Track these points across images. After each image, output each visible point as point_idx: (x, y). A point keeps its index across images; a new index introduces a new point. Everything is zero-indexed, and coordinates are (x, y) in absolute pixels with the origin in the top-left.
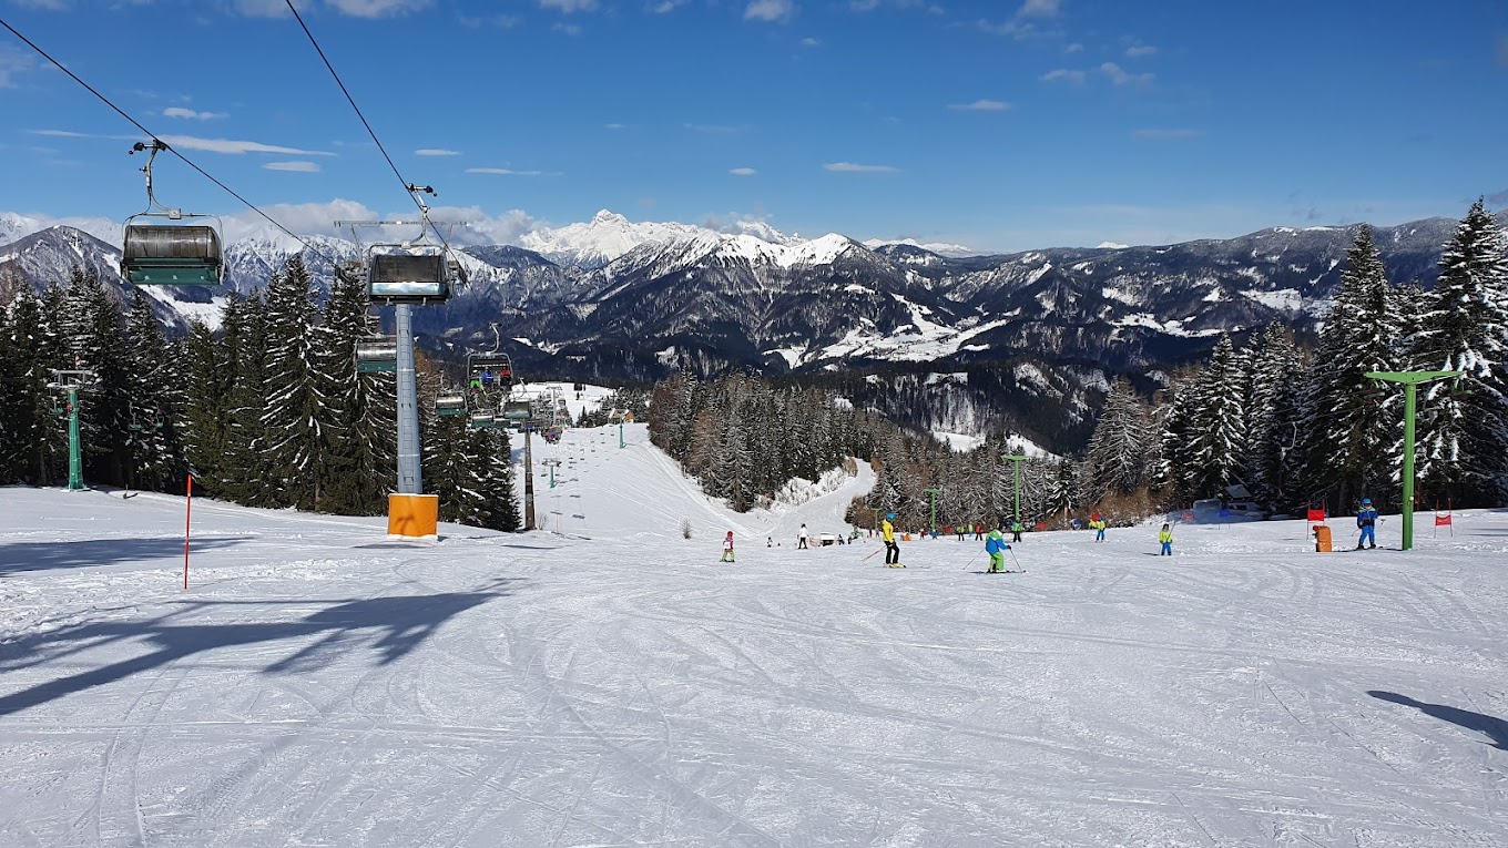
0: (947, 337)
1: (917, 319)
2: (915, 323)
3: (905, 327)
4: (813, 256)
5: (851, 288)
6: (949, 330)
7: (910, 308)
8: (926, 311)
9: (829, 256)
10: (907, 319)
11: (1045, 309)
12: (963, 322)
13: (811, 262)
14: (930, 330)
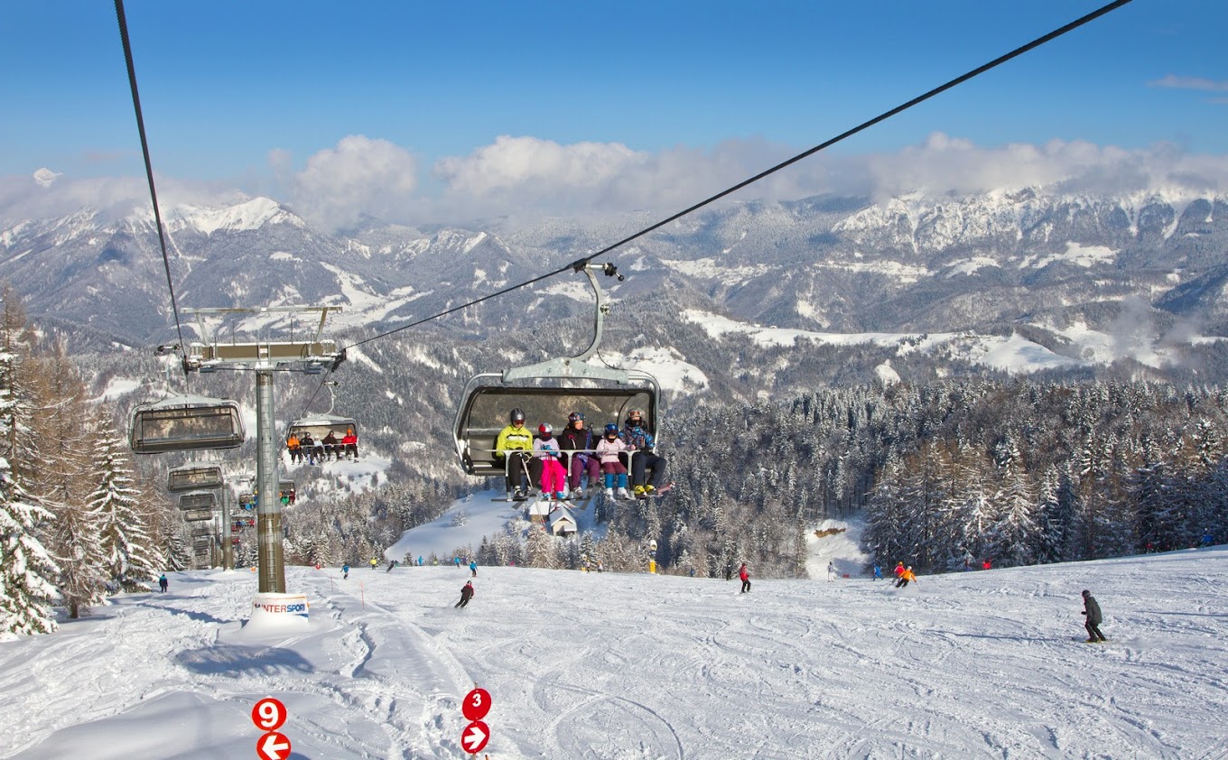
0: (373, 308)
1: (347, 288)
2: (344, 292)
3: (332, 298)
4: (239, 221)
5: (277, 256)
6: (379, 299)
7: (341, 277)
8: (359, 281)
9: (256, 221)
10: (336, 288)
11: (476, 279)
12: (396, 292)
13: (237, 227)
14: (359, 299)
